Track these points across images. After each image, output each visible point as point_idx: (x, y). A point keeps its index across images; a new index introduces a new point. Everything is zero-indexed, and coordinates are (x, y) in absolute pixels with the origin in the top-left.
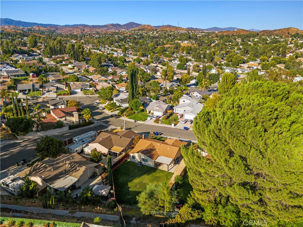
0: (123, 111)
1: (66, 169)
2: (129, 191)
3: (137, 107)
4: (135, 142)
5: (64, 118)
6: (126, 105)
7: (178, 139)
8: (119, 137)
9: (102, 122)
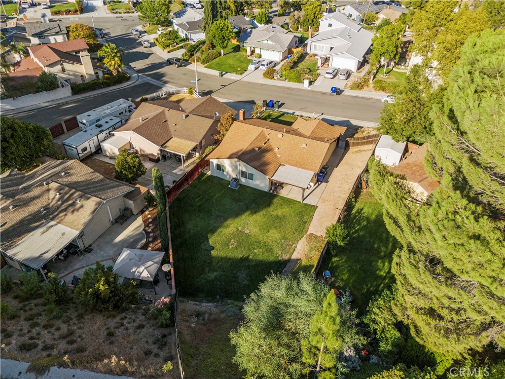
0: (193, 50)
1: (49, 205)
2: (211, 257)
3: (224, 39)
4: (222, 128)
5: (59, 67)
6: (199, 36)
7: (321, 118)
8: (184, 116)
9: (148, 76)
